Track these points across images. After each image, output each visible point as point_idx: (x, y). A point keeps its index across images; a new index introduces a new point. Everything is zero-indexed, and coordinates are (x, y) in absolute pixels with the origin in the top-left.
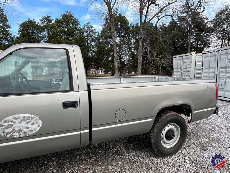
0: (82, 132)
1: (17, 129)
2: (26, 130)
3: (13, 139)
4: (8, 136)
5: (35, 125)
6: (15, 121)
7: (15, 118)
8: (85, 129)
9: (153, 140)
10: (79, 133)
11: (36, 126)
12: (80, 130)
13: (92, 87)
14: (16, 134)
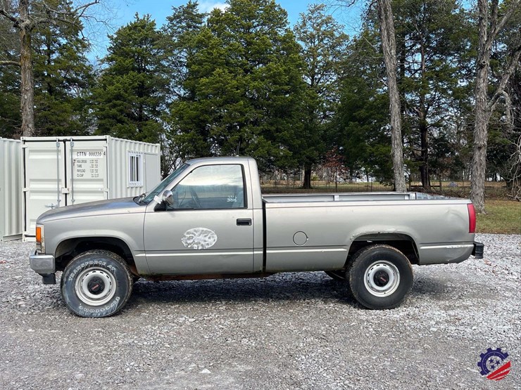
0: (255, 252)
1: (196, 242)
2: (203, 243)
3: (193, 250)
4: (189, 246)
5: (212, 239)
6: (195, 233)
7: (195, 231)
8: (258, 249)
10: (252, 253)
11: (211, 241)
12: (253, 249)
13: (267, 205)
14: (195, 246)
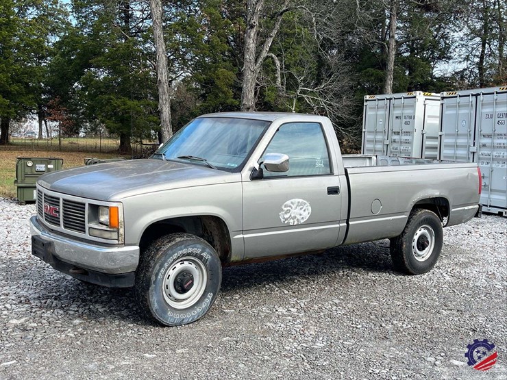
0: (340, 225)
1: (292, 216)
2: (298, 217)
3: (289, 227)
5: (307, 212)
6: (292, 205)
7: (292, 203)
8: (343, 221)
9: (404, 246)
12: (339, 222)
14: (292, 221)
